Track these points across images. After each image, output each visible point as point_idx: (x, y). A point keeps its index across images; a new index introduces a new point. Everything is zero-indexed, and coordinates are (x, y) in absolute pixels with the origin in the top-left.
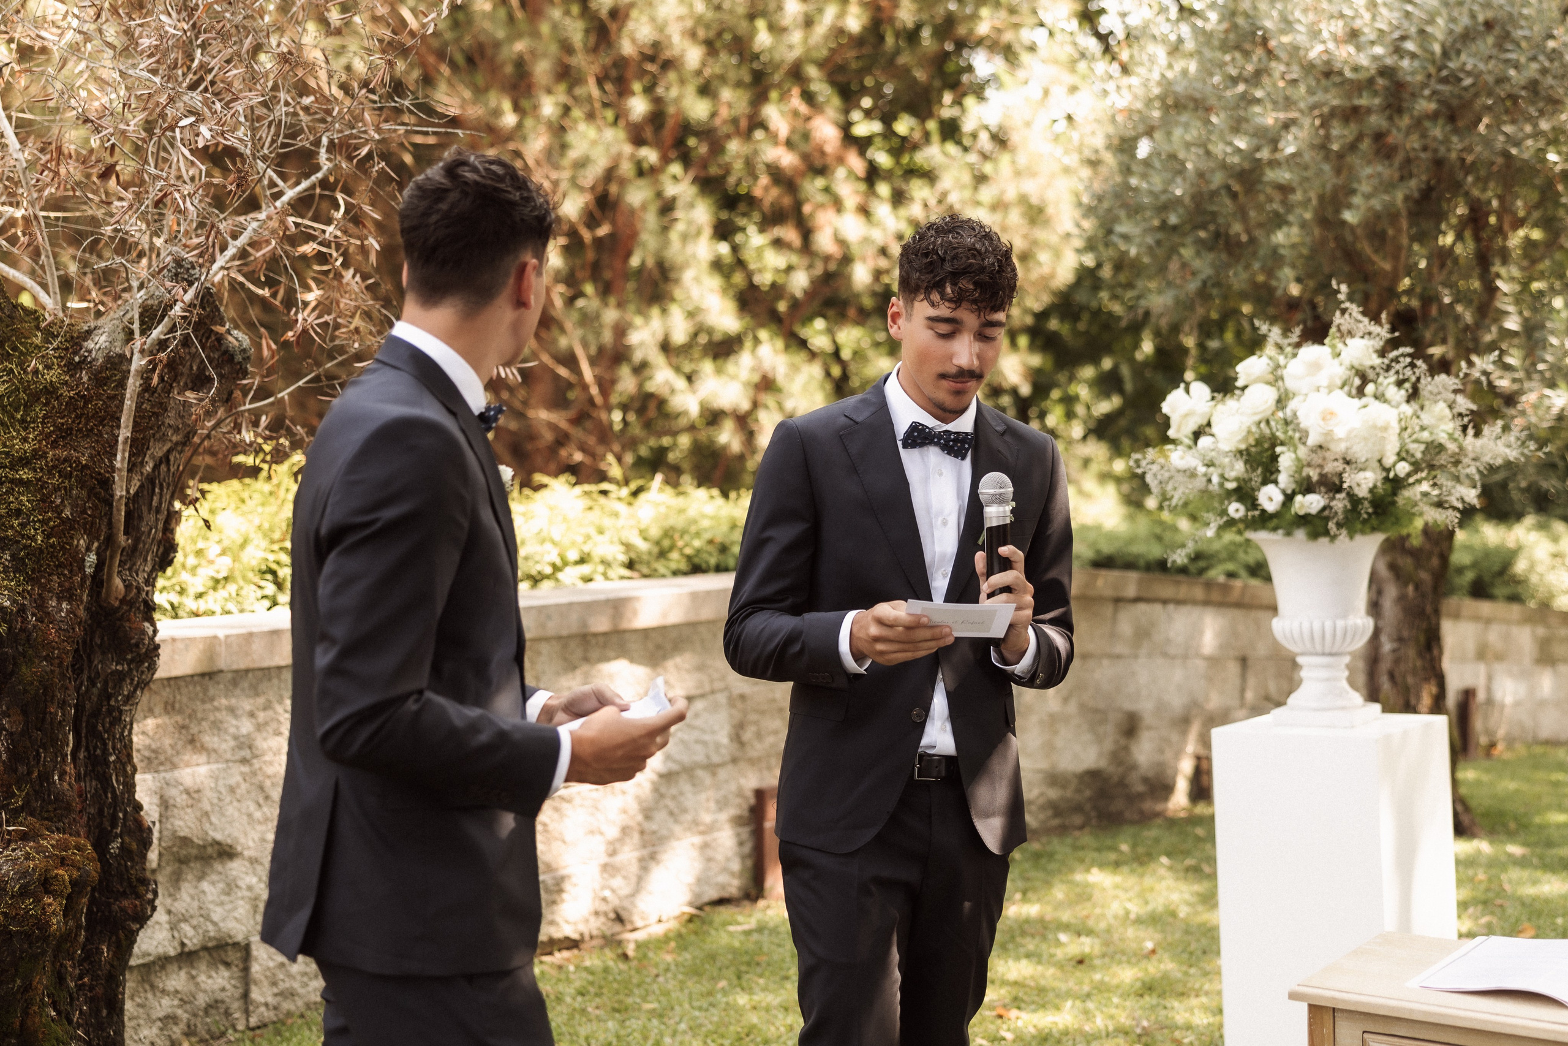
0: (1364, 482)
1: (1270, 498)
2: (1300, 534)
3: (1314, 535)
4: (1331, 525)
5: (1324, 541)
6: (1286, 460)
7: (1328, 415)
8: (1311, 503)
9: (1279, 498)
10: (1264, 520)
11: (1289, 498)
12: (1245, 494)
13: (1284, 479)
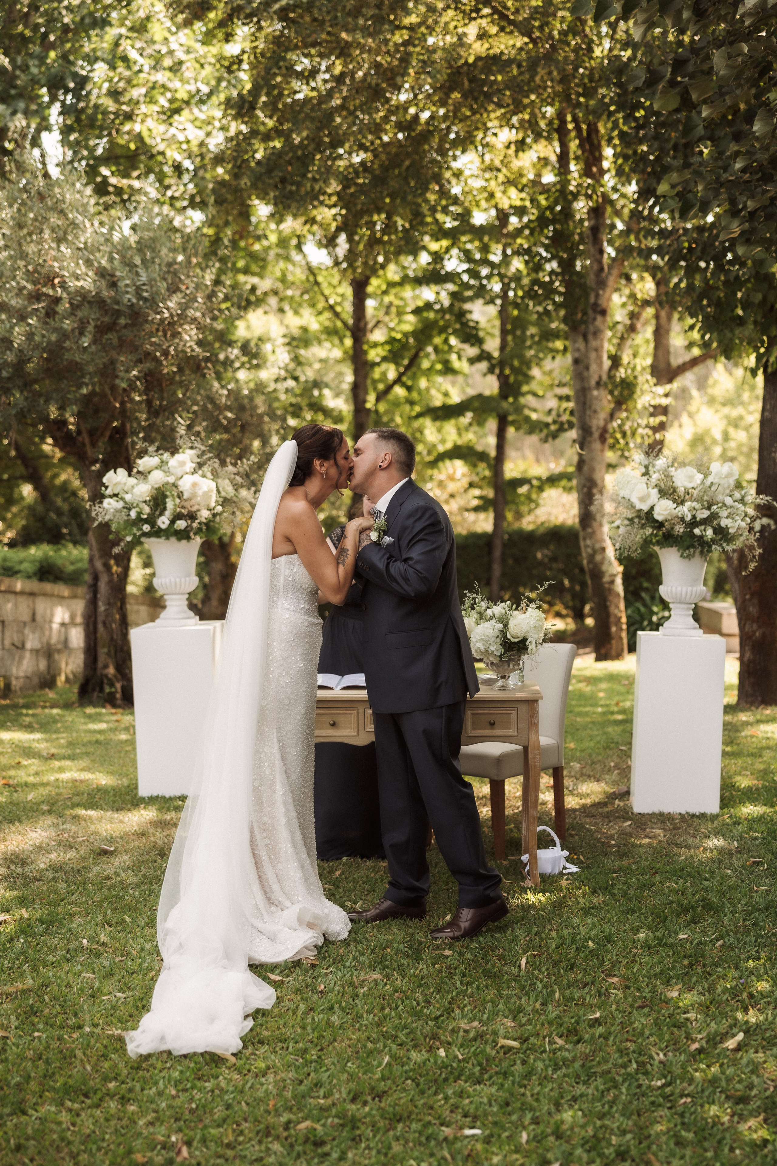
0: (204, 514)
1: (163, 522)
2: (173, 539)
3: (179, 539)
4: (191, 534)
5: (184, 542)
6: (170, 504)
7: (195, 485)
8: (181, 524)
9: (167, 522)
10: (157, 533)
11: (173, 522)
12: (151, 520)
13: (168, 513)
